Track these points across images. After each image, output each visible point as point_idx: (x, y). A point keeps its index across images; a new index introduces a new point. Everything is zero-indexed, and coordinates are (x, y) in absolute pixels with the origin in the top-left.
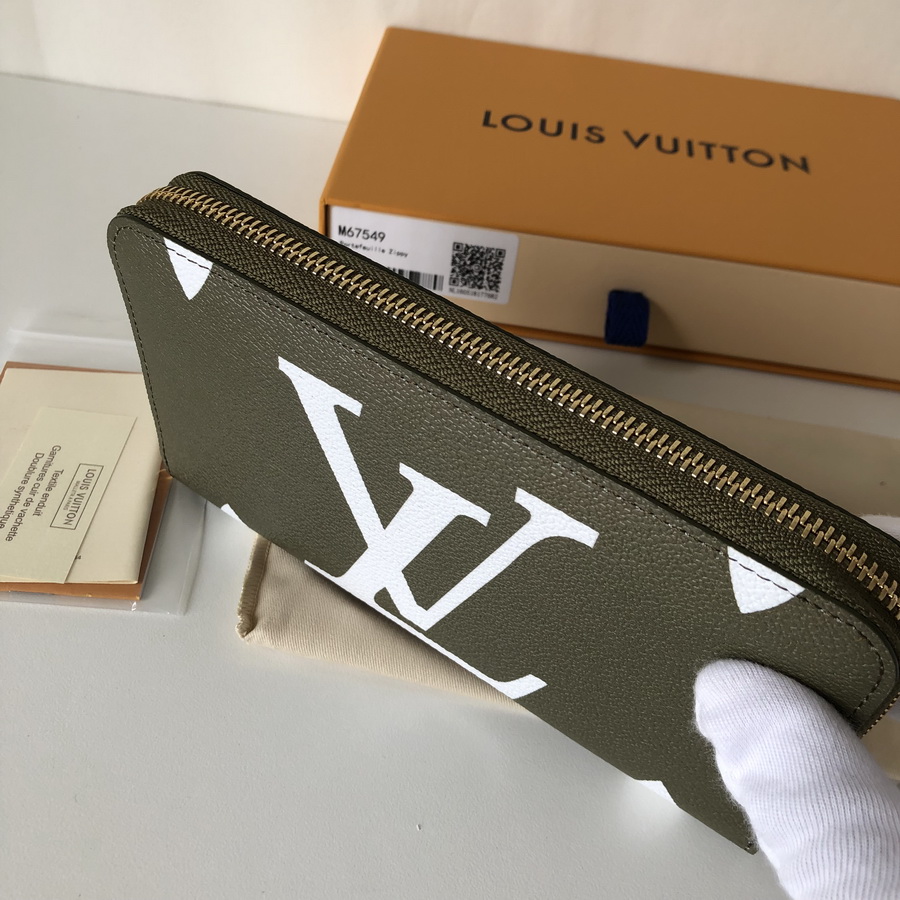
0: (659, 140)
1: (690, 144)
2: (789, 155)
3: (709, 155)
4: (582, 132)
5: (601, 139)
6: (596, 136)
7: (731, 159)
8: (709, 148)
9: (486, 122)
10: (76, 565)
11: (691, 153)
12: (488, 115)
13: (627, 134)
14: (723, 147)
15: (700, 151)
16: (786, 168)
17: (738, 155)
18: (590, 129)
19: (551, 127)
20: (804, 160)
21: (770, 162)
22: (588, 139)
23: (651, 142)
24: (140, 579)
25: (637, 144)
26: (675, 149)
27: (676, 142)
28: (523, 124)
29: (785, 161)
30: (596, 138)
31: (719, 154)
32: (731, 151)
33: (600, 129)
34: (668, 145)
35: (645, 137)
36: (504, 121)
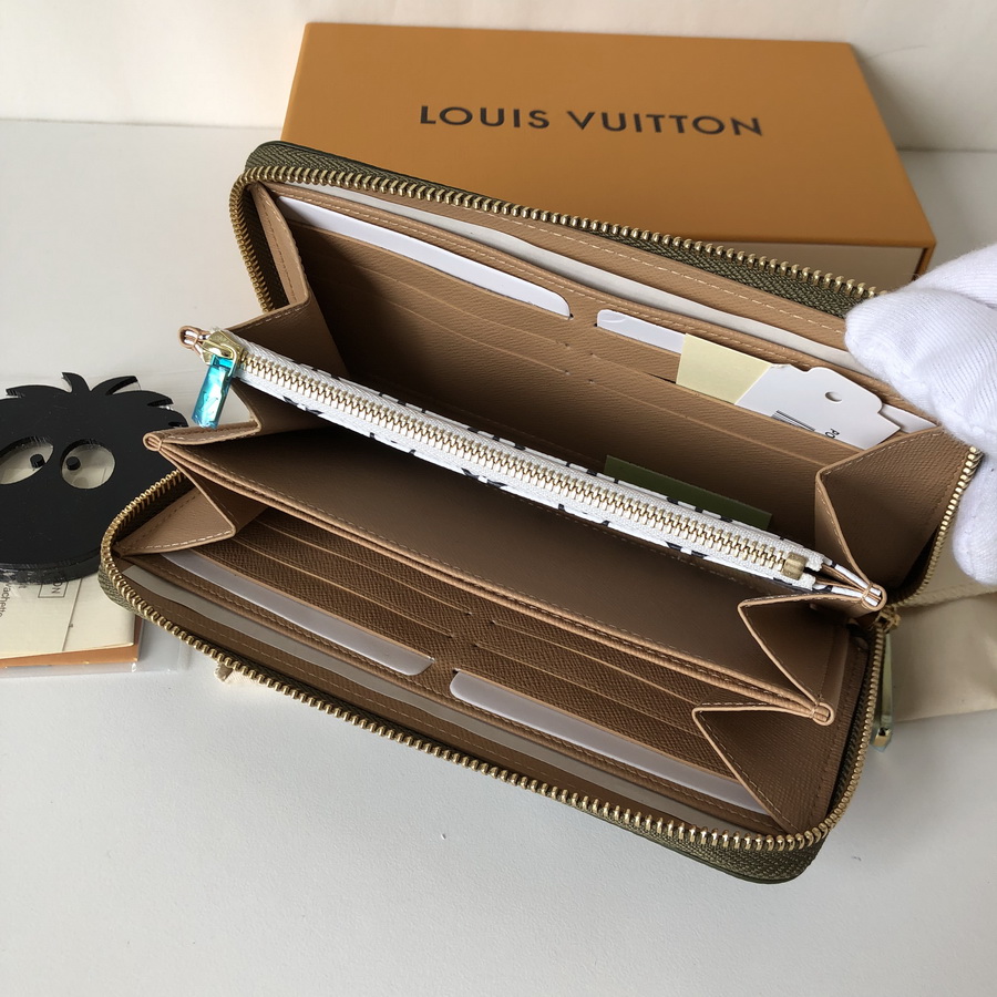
0: (605, 116)
1: (637, 117)
2: (739, 118)
3: (658, 129)
4: (525, 118)
5: (546, 124)
6: (540, 120)
7: (681, 130)
8: (656, 118)
9: (424, 119)
10: (71, 633)
11: (639, 129)
12: (425, 110)
13: (571, 114)
14: (671, 117)
15: (647, 124)
16: (737, 132)
17: (687, 124)
18: (532, 114)
19: (492, 117)
20: (755, 121)
21: (721, 128)
22: (531, 124)
23: (597, 120)
24: (136, 640)
25: (583, 125)
26: (623, 126)
27: (622, 117)
28: (463, 117)
29: (736, 124)
30: (540, 123)
31: (668, 125)
32: (679, 119)
33: (544, 113)
34: (614, 122)
35: (590, 115)
36: (443, 115)
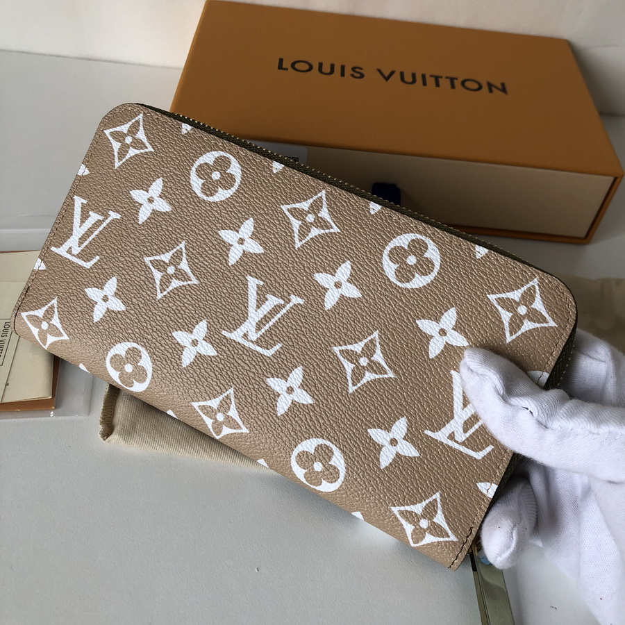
0: (402, 74)
1: (424, 76)
2: (493, 82)
3: (438, 85)
4: (348, 71)
5: (362, 76)
6: (358, 73)
7: (453, 86)
8: (437, 78)
9: (280, 67)
11: (425, 83)
12: (281, 61)
13: (379, 71)
14: (447, 78)
15: (430, 81)
16: (491, 91)
17: (457, 83)
18: (353, 69)
19: (326, 69)
20: (503, 85)
21: (480, 88)
22: (352, 75)
23: (397, 76)
25: (387, 79)
26: (414, 81)
27: (414, 75)
28: (307, 67)
29: (490, 86)
30: (359, 75)
31: (445, 83)
32: (452, 80)
33: (361, 69)
34: (408, 78)
35: (392, 73)
36: (293, 65)
